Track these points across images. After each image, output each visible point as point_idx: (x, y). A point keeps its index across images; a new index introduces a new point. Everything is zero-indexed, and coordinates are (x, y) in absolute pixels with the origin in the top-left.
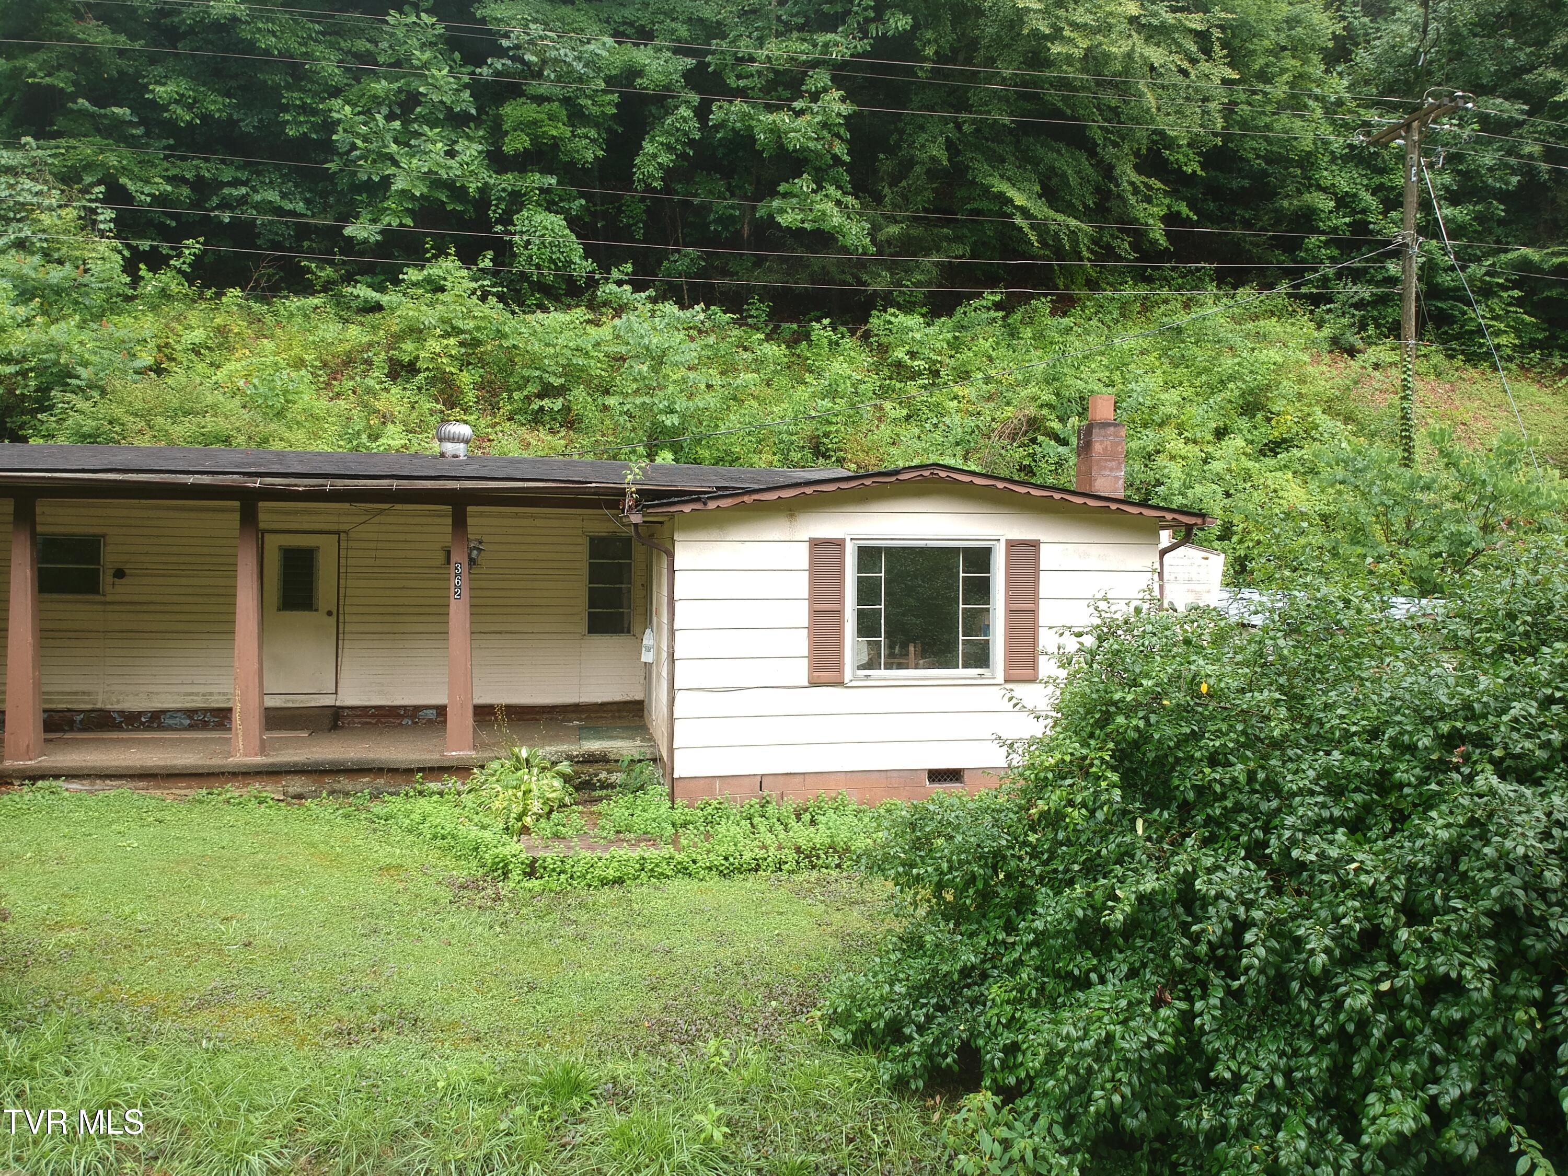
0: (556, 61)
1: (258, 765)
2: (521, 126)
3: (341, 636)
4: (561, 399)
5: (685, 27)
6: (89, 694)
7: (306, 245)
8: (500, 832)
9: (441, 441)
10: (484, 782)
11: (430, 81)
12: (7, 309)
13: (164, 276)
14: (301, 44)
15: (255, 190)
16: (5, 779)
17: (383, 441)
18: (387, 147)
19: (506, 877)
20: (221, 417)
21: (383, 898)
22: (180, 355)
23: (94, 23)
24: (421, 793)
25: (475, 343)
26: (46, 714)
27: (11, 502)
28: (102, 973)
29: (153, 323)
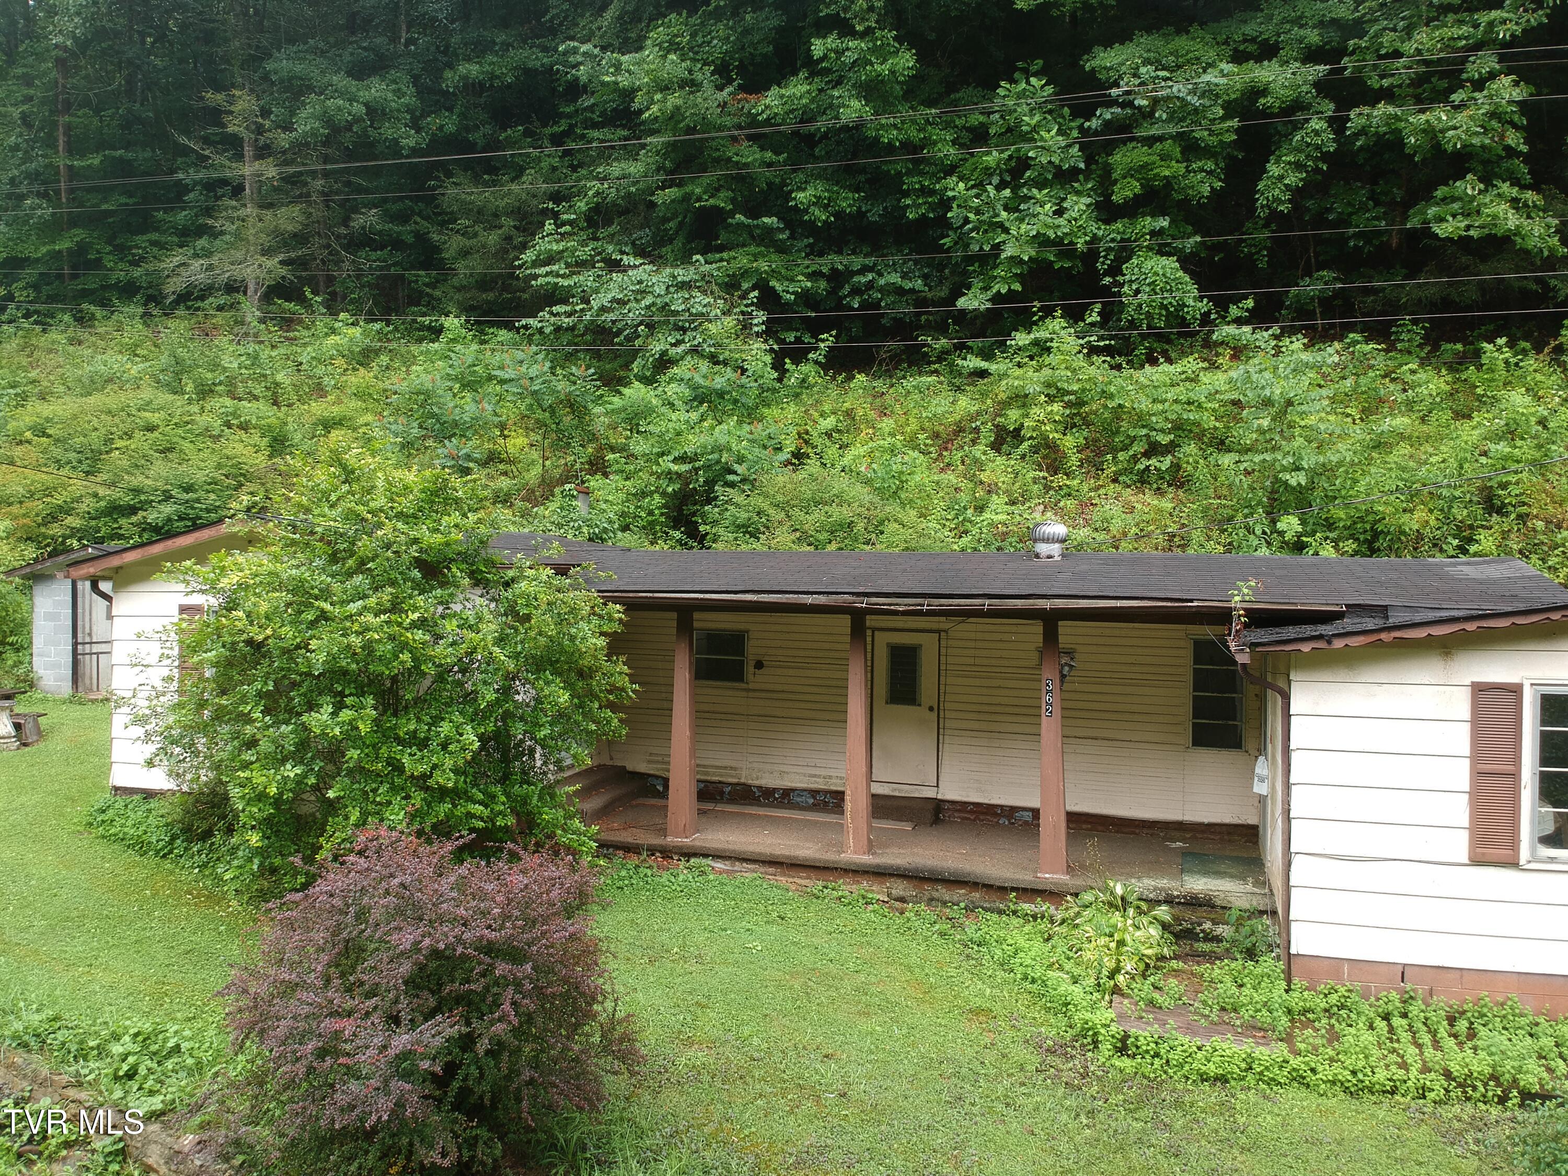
0: (1168, 99)
1: (866, 865)
2: (1130, 173)
3: (941, 731)
4: (1170, 457)
5: (1316, 31)
6: (735, 769)
7: (923, 318)
8: (1091, 989)
9: (1035, 541)
10: (1078, 914)
11: (1039, 144)
12: (683, 416)
13: (805, 368)
14: (919, 131)
15: (880, 275)
16: (667, 853)
17: (987, 515)
18: (997, 215)
19: (1096, 1047)
20: (845, 505)
21: (970, 1052)
22: (816, 440)
23: (746, 144)
24: (1015, 912)
25: (1080, 403)
26: (702, 785)
27: (674, 615)
28: (719, 1106)
29: (795, 412)
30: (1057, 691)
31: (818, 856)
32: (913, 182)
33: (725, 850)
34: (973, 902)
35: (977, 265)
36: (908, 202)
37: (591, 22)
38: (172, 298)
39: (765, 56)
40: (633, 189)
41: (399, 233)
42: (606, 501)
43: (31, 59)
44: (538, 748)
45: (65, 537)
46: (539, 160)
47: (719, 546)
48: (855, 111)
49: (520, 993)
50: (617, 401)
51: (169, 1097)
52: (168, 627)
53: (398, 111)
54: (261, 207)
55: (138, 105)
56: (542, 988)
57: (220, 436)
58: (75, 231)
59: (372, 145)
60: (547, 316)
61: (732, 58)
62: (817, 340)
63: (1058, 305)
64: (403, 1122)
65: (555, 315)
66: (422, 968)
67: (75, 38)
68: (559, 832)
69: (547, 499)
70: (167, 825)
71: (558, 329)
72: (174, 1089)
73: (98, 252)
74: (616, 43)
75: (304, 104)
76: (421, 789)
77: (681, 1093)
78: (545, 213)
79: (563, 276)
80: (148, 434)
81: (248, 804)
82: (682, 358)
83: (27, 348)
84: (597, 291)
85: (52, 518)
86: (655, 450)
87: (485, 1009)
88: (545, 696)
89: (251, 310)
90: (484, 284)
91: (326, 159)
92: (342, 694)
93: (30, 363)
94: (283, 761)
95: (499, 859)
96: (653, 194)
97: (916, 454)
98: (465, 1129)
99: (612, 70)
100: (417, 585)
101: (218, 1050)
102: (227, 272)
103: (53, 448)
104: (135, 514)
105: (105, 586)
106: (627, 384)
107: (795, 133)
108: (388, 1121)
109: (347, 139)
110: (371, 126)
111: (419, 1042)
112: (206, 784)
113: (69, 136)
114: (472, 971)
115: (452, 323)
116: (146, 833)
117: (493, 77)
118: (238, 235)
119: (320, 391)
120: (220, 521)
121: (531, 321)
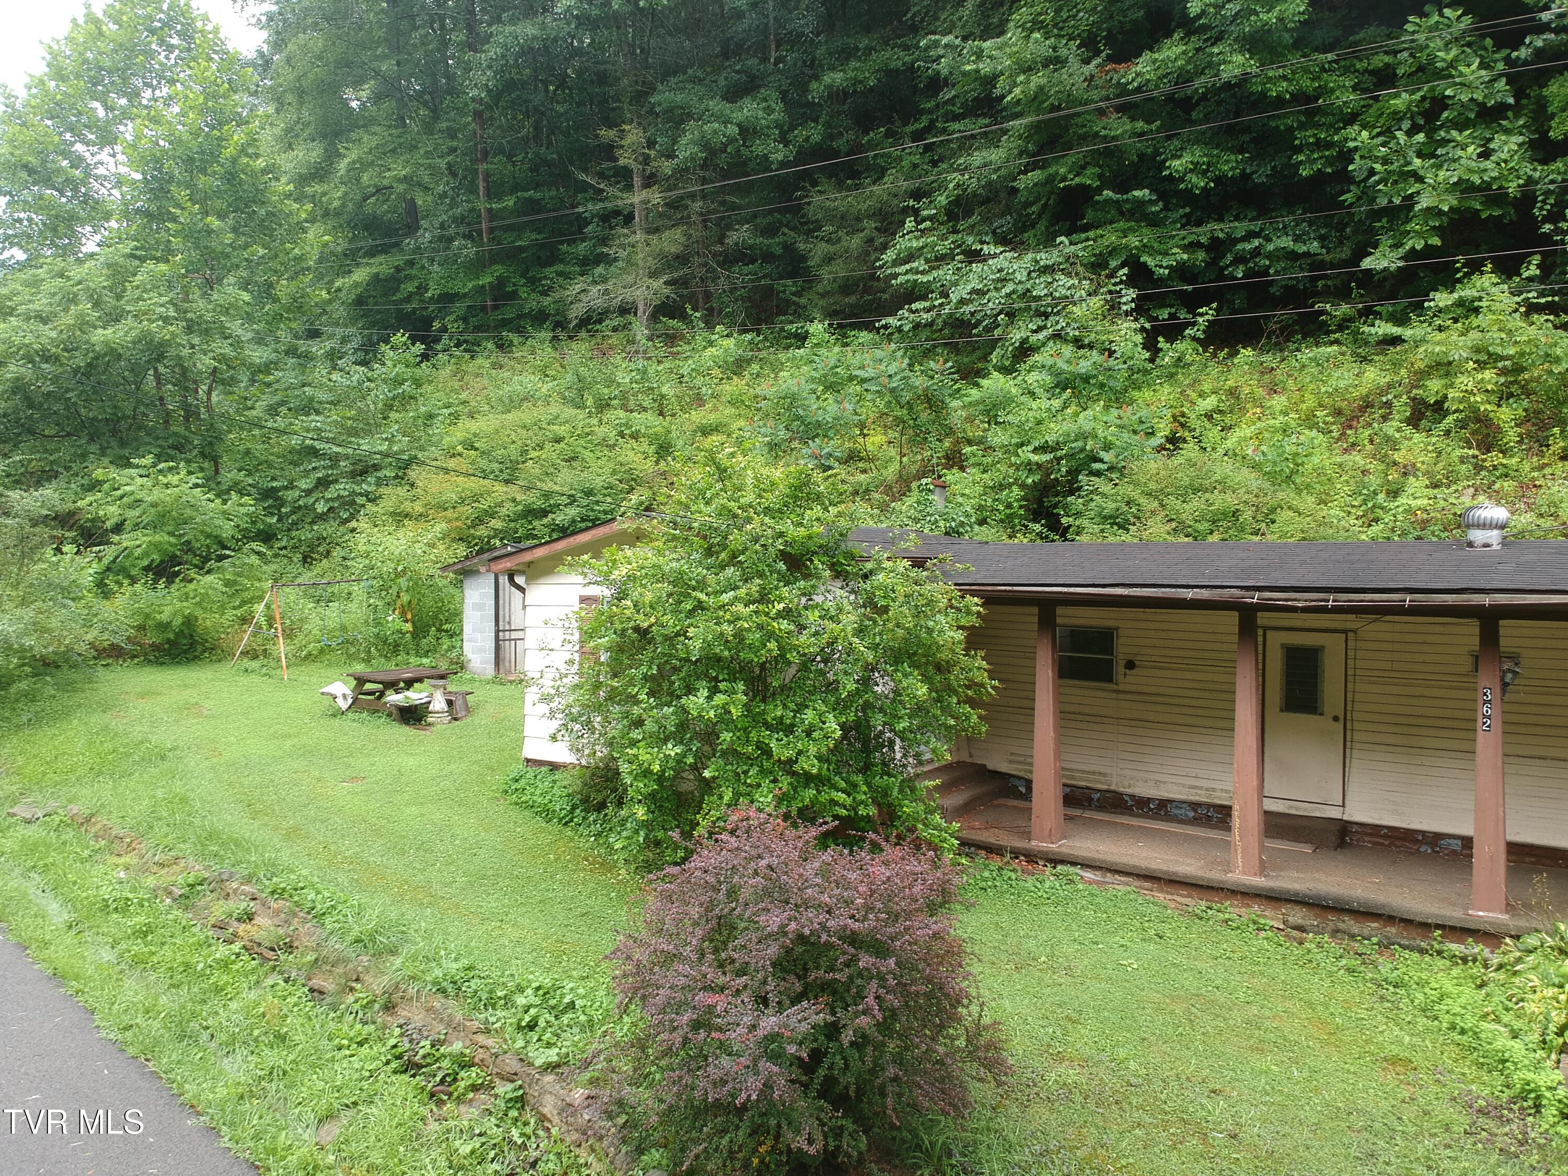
1: (1257, 888)
3: (1348, 744)
6: (1105, 775)
7: (1320, 284)
8: (1534, 1046)
9: (1468, 526)
10: (1519, 960)
11: (1457, 80)
12: (1044, 404)
13: (1180, 346)
14: (1313, 80)
15: (1268, 240)
16: (1031, 857)
17: (1402, 500)
18: (1410, 163)
19: (1538, 1112)
20: (1229, 492)
21: (1385, 1105)
22: (1194, 422)
23: (1114, 116)
24: (1439, 953)
25: (1518, 369)
26: (1068, 790)
27: (1036, 610)
28: (1092, 1130)
29: (1170, 394)
30: (1497, 702)
31: (1200, 873)
32: (1308, 136)
33: (1094, 860)
34: (1387, 938)
35: (1384, 220)
36: (1301, 158)
37: (952, 14)
38: (574, 323)
39: (1135, 22)
40: (994, 177)
41: (769, 246)
42: (963, 495)
43: (452, 114)
44: (898, 741)
45: (490, 538)
46: (900, 159)
47: (1084, 538)
48: (1238, 67)
49: (884, 987)
50: (974, 393)
51: (564, 1050)
52: (571, 615)
53: (768, 127)
54: (648, 233)
55: (543, 148)
56: (906, 985)
57: (615, 445)
58: (496, 267)
59: (744, 164)
60: (906, 315)
61: (1100, 29)
62: (1195, 316)
63: (1485, 259)
64: (772, 1104)
65: (914, 312)
66: (789, 951)
67: (489, 91)
68: (920, 826)
69: (904, 494)
70: (568, 795)
71: (917, 326)
72: (568, 1043)
73: (514, 285)
74: (977, 32)
75: (684, 131)
76: (788, 773)
77: (1052, 1111)
78: (906, 211)
79: (923, 273)
80: (556, 445)
81: (635, 779)
82: (1044, 344)
83: (459, 373)
84: (956, 284)
85: (479, 521)
86: (1014, 441)
87: (849, 1000)
88: (903, 688)
89: (640, 329)
90: (847, 288)
91: (704, 181)
92: (716, 679)
93: (461, 387)
94: (666, 741)
95: (861, 848)
96: (1015, 179)
97: (1314, 433)
98: (831, 1118)
99: (973, 58)
100: (782, 577)
101: (607, 1010)
102: (621, 295)
103: (479, 460)
104: (546, 516)
105: (520, 580)
106: (986, 375)
107: (1170, 98)
108: (758, 1100)
109: (723, 161)
110: (744, 145)
111: (786, 1026)
112: (601, 759)
113: (488, 182)
114: (836, 960)
115: (817, 328)
116: (551, 801)
117: (857, 81)
118: (630, 262)
119: (699, 401)
120: (613, 520)
121: (891, 320)
